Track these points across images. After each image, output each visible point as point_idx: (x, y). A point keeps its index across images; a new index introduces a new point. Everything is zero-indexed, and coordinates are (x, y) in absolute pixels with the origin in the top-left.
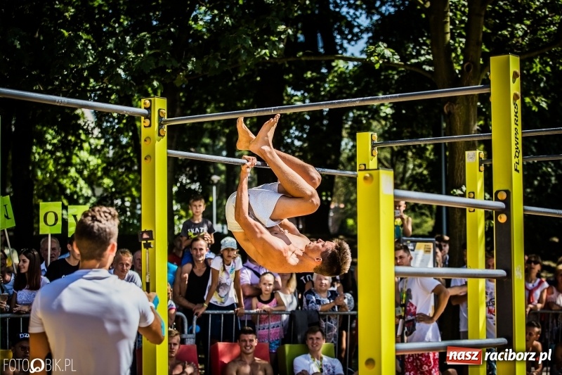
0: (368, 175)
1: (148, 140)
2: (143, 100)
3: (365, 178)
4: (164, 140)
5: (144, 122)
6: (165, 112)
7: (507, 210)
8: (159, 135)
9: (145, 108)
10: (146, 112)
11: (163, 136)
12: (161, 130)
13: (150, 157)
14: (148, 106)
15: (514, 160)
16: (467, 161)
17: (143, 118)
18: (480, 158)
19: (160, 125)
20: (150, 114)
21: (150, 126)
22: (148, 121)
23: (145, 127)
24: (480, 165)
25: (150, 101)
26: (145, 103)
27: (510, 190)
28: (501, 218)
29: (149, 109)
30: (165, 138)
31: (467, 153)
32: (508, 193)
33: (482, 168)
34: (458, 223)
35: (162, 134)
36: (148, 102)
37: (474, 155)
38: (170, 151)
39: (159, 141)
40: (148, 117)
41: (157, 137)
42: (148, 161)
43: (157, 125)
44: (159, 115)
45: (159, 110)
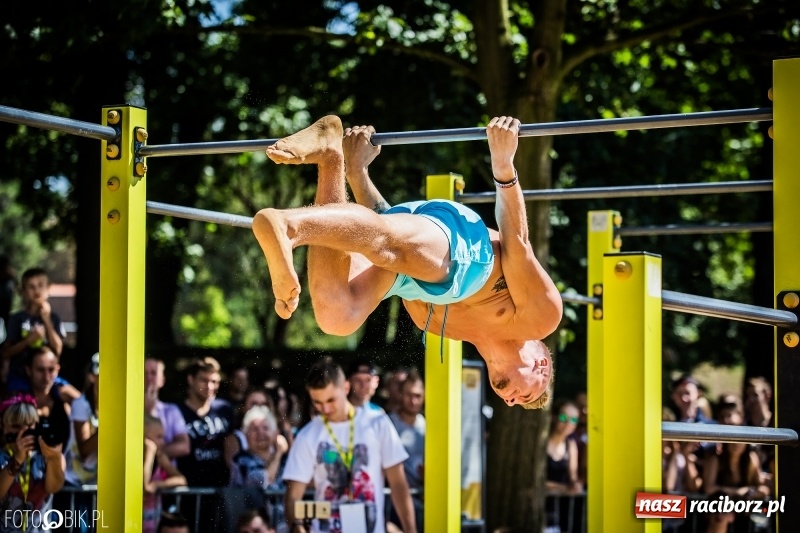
0: (623, 264)
1: (115, 183)
2: (105, 110)
3: (618, 269)
4: (142, 184)
5: (109, 150)
6: (145, 131)
8: (135, 174)
9: (109, 125)
10: (111, 131)
11: (141, 177)
12: (138, 166)
13: (120, 214)
14: (115, 120)
16: (592, 230)
17: (104, 142)
18: (614, 225)
19: (137, 155)
20: (119, 136)
21: (118, 157)
22: (115, 150)
23: (109, 158)
24: (614, 237)
25: (120, 112)
26: (110, 116)
28: (789, 339)
29: (118, 126)
30: (144, 179)
31: (591, 215)
33: (619, 242)
35: (140, 174)
36: (115, 113)
37: (604, 219)
38: (153, 204)
39: (134, 185)
40: (116, 141)
41: (131, 177)
42: (114, 221)
43: (131, 156)
44: (135, 139)
45: (136, 129)
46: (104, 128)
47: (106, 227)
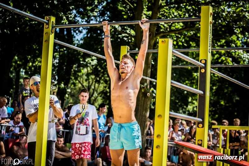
1: (47, 34)
2: (46, 17)
3: (162, 41)
4: (53, 35)
5: (46, 26)
6: (55, 22)
7: (205, 68)
8: (52, 32)
9: (46, 20)
10: (47, 22)
11: (53, 33)
12: (52, 30)
13: (48, 41)
14: (48, 19)
15: (209, 48)
17: (45, 24)
19: (52, 28)
21: (48, 28)
22: (47, 26)
23: (46, 28)
25: (49, 17)
26: (47, 18)
27: (207, 60)
28: (202, 70)
29: (48, 21)
30: (54, 33)
32: (206, 60)
34: (141, 99)
36: (48, 18)
40: (48, 24)
41: (51, 33)
42: (46, 42)
43: (51, 28)
44: (52, 24)
45: (52, 22)
46: (45, 20)
47: (44, 44)
